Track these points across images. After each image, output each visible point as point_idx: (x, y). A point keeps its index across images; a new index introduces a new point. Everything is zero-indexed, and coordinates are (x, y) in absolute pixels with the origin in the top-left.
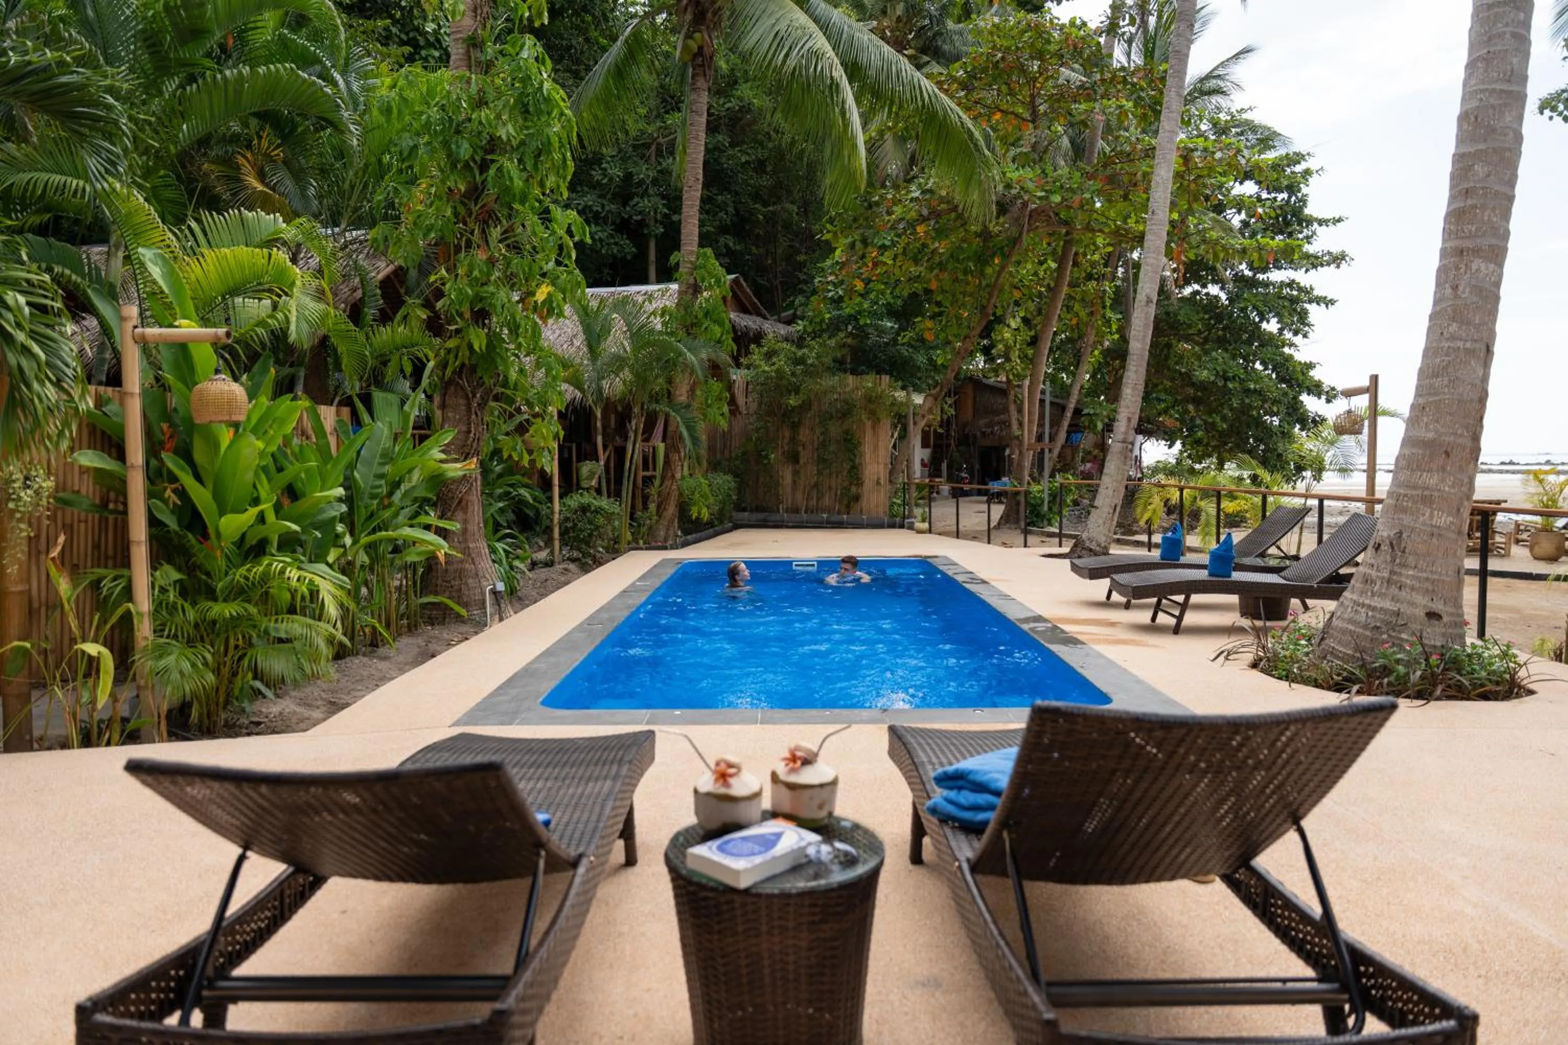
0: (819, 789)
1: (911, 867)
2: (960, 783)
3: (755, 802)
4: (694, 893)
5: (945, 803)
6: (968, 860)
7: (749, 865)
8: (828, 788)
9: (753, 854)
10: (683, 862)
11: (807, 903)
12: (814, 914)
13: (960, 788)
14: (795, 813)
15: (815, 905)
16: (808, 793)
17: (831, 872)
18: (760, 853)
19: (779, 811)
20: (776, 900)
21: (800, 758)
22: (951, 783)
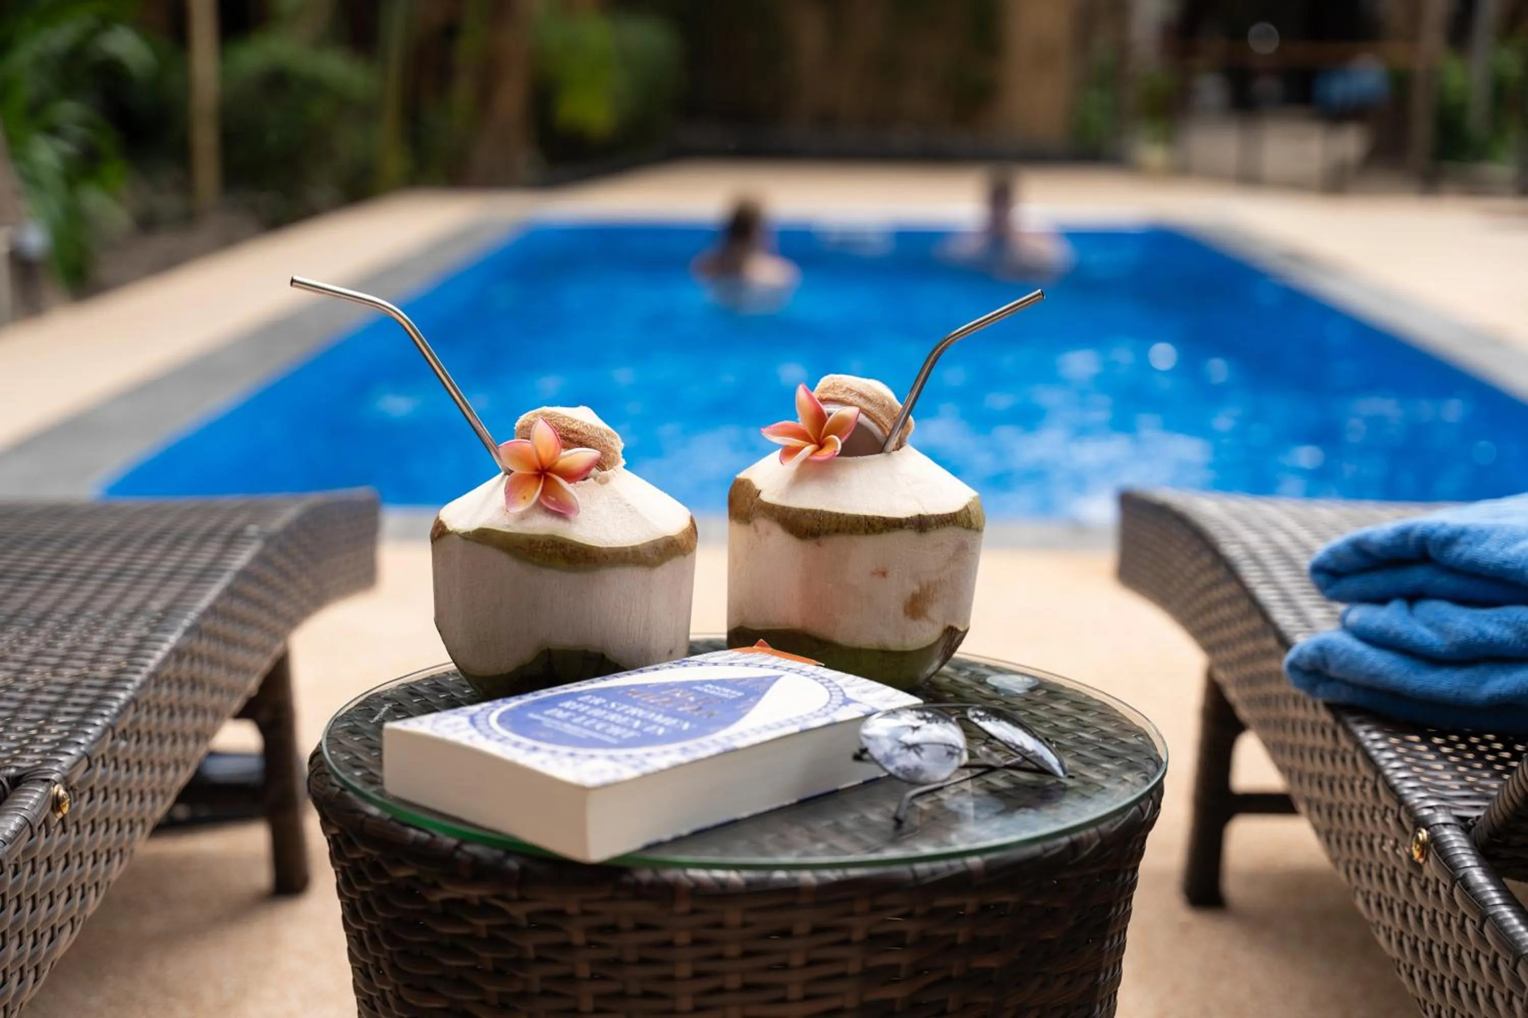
0: (908, 536)
1: (1184, 914)
2: (1417, 576)
3: (664, 573)
4: (408, 891)
5: (1359, 647)
6: (1464, 825)
7: (629, 773)
8: (947, 535)
9: (647, 739)
10: (373, 780)
11: (860, 928)
12: (889, 975)
13: (1413, 598)
14: (817, 626)
15: (896, 940)
16: (868, 545)
17: (956, 817)
18: (674, 736)
19: (755, 622)
20: (733, 916)
21: (838, 427)
22: (1379, 581)
